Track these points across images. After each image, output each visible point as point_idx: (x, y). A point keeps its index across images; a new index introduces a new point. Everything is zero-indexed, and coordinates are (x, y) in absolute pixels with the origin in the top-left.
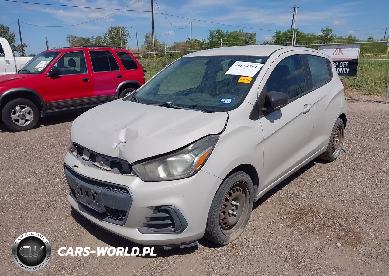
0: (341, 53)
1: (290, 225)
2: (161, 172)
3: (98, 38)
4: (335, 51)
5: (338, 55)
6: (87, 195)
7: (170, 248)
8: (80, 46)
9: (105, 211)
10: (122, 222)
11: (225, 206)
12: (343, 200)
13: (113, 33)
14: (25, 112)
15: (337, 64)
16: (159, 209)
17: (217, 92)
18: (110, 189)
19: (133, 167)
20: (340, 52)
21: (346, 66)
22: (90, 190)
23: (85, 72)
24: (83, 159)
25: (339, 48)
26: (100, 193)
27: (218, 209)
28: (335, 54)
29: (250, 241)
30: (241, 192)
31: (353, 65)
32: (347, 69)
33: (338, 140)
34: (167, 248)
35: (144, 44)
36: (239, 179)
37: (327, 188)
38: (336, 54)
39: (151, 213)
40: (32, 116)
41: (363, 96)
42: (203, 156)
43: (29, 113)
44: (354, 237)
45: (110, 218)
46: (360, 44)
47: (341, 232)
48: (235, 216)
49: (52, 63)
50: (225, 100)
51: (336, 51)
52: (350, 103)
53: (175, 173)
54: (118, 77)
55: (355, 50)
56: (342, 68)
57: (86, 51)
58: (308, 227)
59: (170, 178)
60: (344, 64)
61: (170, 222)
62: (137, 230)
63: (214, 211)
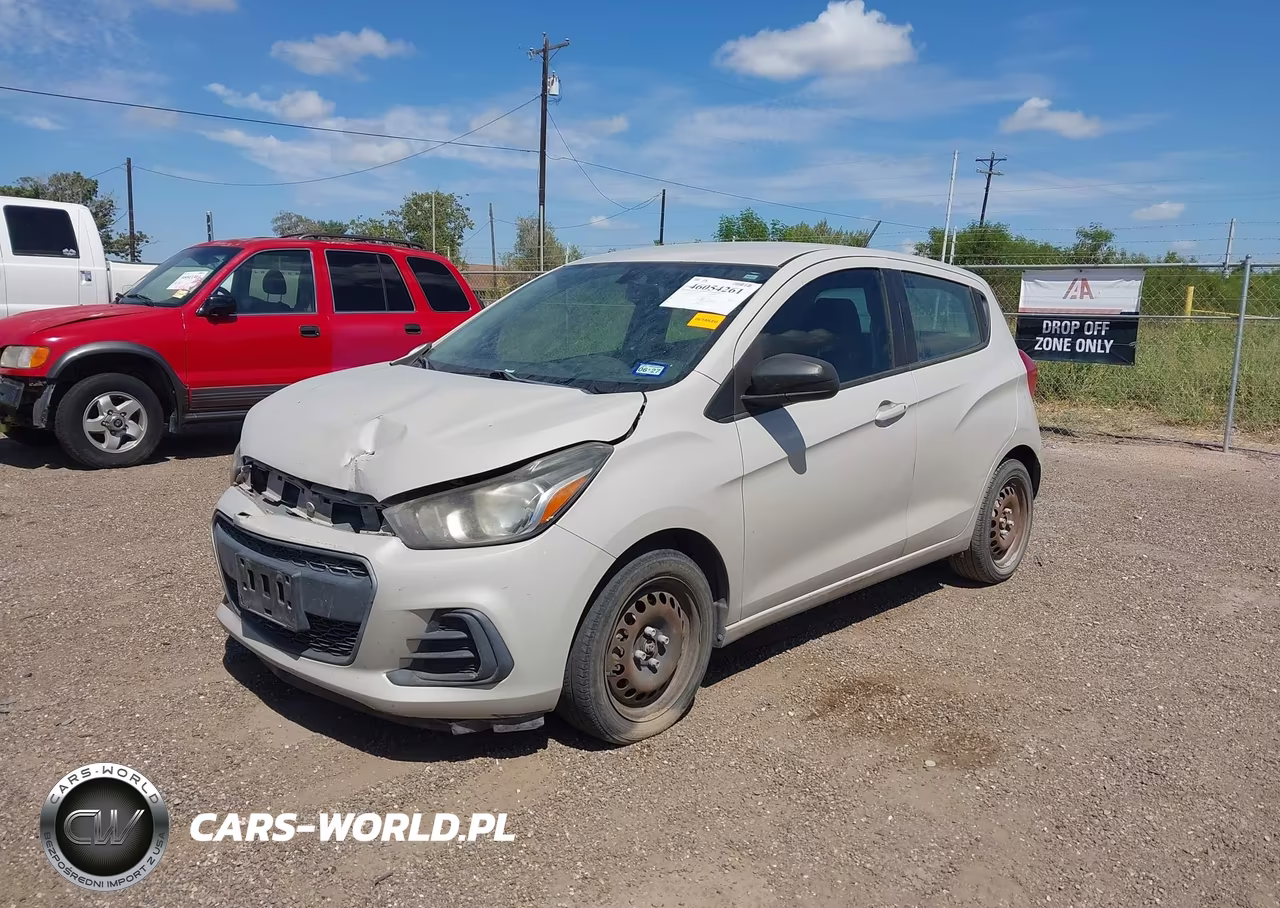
0: (1089, 293)
1: (813, 716)
2: (455, 525)
3: (370, 225)
4: (1071, 288)
5: (1078, 299)
6: (267, 589)
7: (468, 731)
8: (301, 235)
9: (309, 627)
10: (346, 659)
11: (623, 635)
12: (985, 673)
13: (419, 213)
14: (125, 414)
15: (1076, 325)
16: (444, 617)
17: (632, 349)
18: (324, 568)
19: (385, 512)
20: (1086, 292)
21: (1103, 333)
22: (273, 571)
23: (309, 308)
24: (266, 500)
25: (1083, 280)
26: (298, 578)
27: (601, 635)
28: (1070, 295)
29: (691, 740)
30: (673, 606)
31: (1122, 329)
32: (1106, 341)
33: (1010, 522)
34: (459, 730)
35: (513, 251)
36: (665, 568)
37: (949, 644)
38: (1074, 297)
39: (420, 629)
40: (144, 427)
41: (1162, 428)
42: (563, 489)
43: (136, 417)
44: (977, 751)
45: (317, 647)
46: (1145, 268)
47: (947, 737)
48: (653, 669)
49: (216, 278)
50: (648, 366)
51: (1074, 288)
52: (1116, 446)
53: (487, 530)
54: (407, 330)
55: (1127, 287)
56: (1092, 337)
57: (318, 248)
58: (861, 723)
59: (477, 540)
60: (1097, 328)
61: (470, 654)
62: (384, 675)
63: (588, 639)
